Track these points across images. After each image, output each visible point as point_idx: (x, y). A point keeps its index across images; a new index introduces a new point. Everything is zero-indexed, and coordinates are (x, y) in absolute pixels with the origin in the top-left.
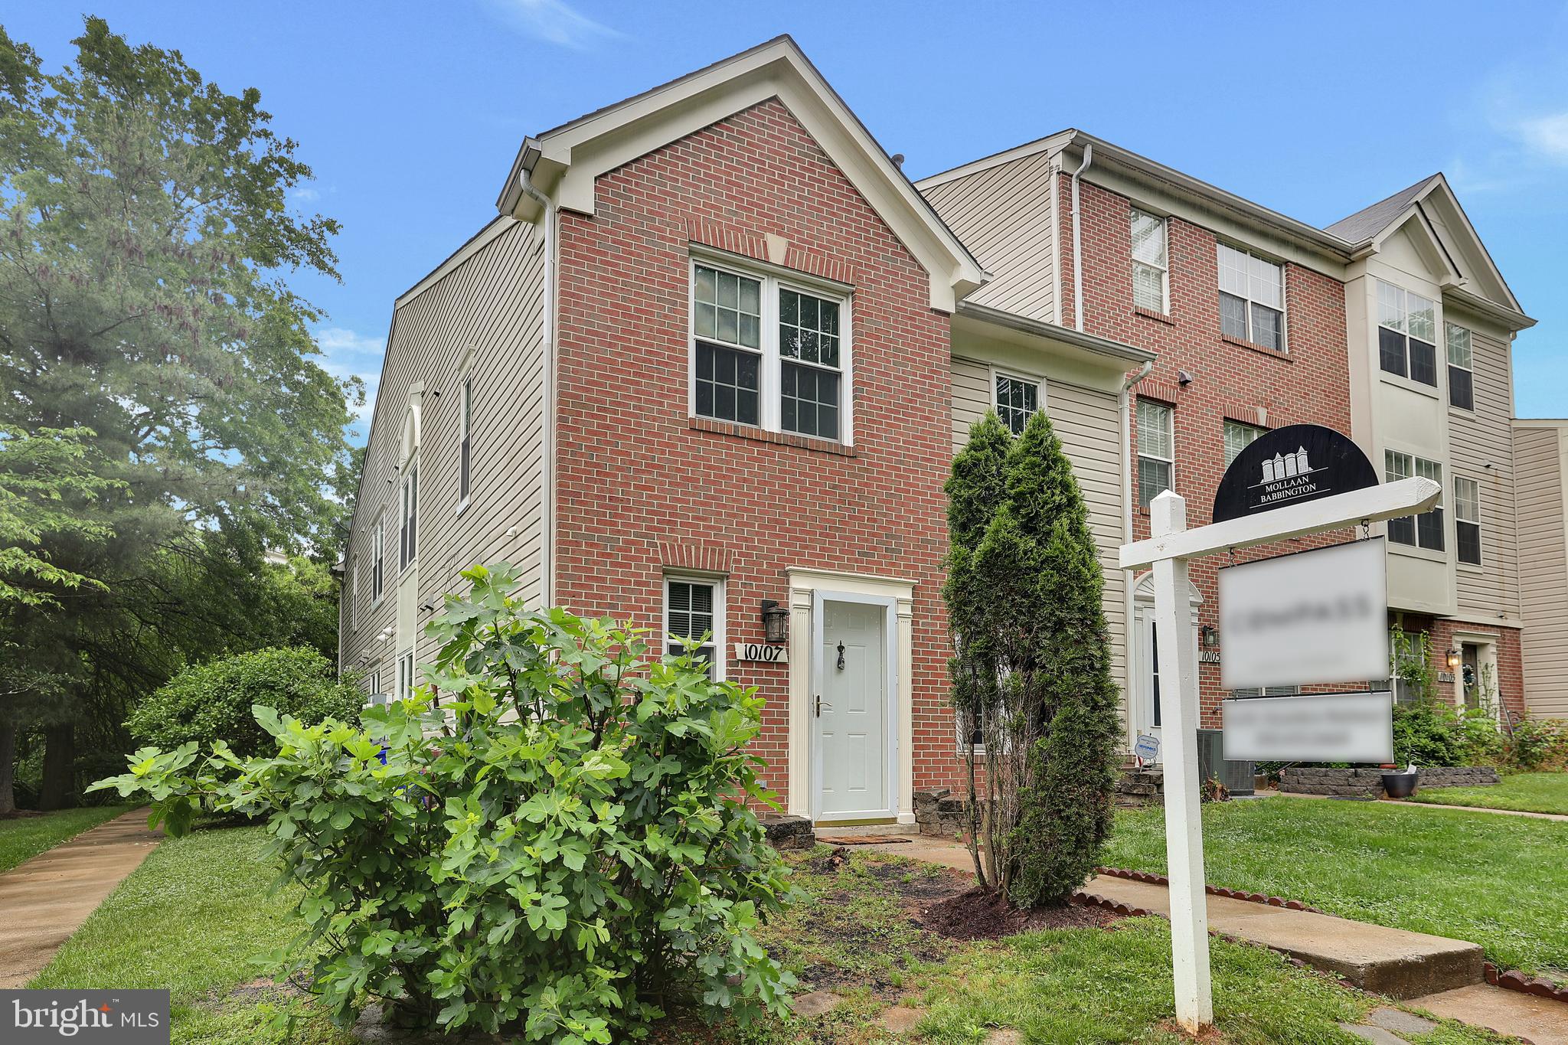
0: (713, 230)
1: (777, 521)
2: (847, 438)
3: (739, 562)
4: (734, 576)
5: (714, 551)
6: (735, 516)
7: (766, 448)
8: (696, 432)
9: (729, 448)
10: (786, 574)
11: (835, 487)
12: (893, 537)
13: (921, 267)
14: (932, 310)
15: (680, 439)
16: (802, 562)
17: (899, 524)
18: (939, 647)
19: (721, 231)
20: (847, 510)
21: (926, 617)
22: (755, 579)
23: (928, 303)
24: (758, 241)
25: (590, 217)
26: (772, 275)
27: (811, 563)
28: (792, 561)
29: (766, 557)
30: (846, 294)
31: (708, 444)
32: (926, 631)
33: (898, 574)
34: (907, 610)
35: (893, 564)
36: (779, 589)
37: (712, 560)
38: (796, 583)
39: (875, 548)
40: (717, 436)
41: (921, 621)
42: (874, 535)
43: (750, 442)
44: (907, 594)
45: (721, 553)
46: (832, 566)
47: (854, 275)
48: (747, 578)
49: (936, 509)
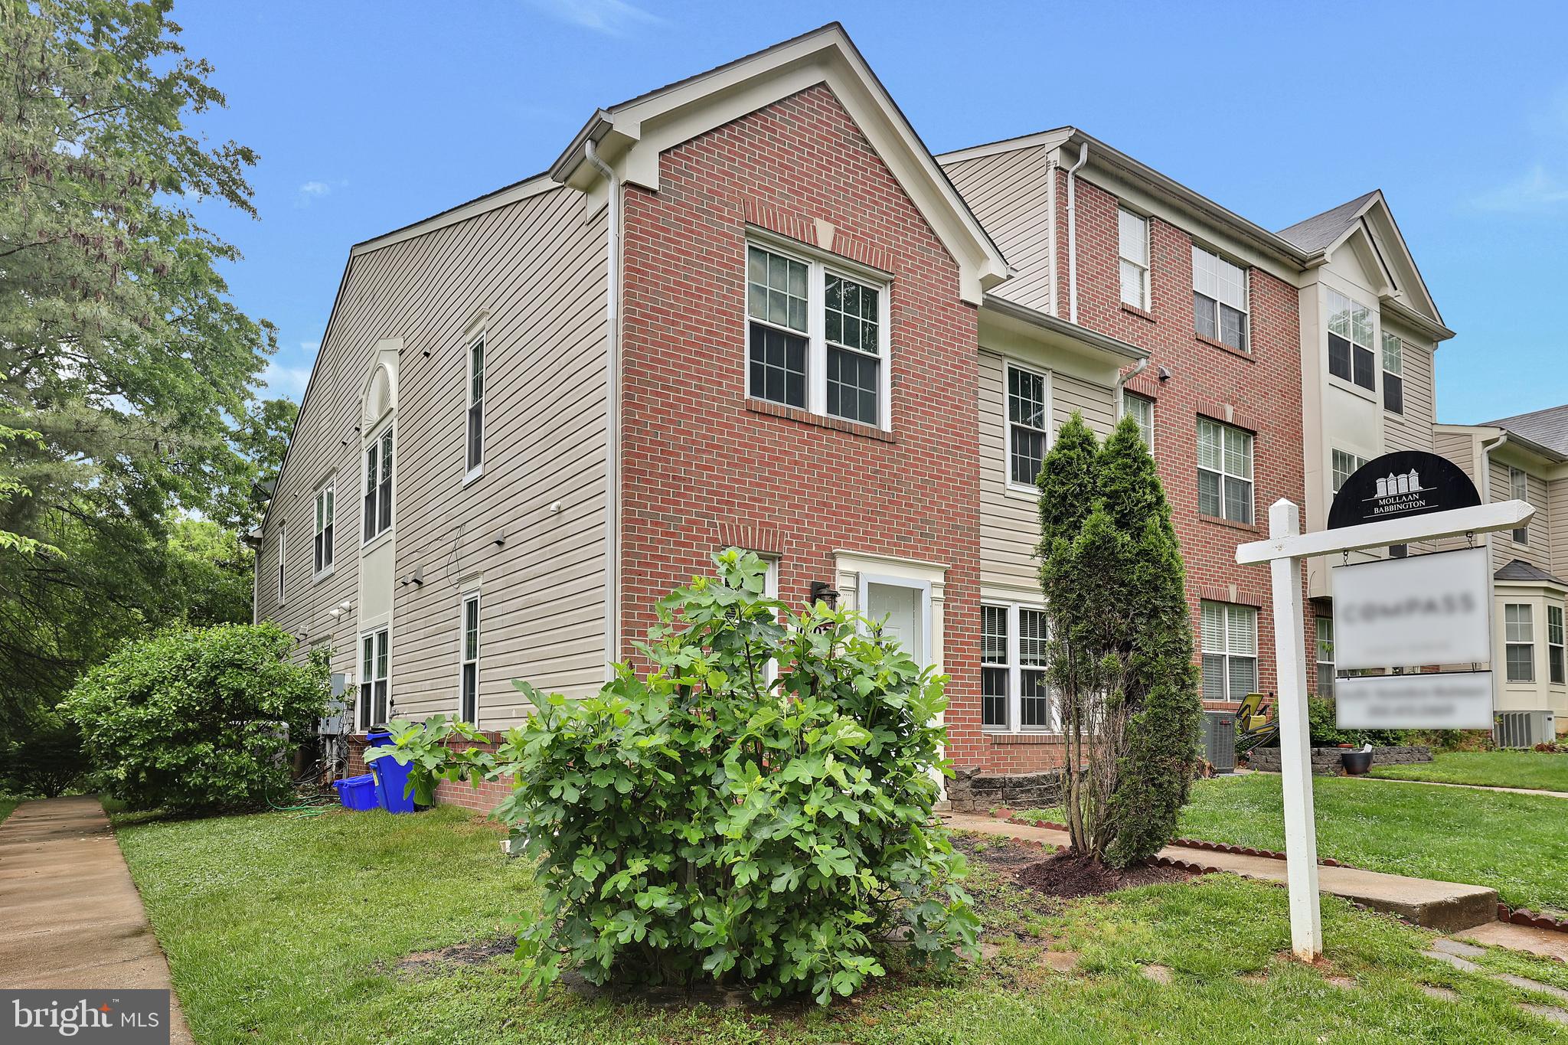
0: (768, 212)
1: (825, 504)
2: (886, 425)
3: (791, 543)
4: (787, 558)
5: (768, 532)
6: (786, 497)
7: (815, 432)
8: (751, 413)
9: (782, 430)
10: (833, 556)
11: (876, 472)
12: (927, 522)
13: (952, 259)
14: (962, 301)
15: (738, 420)
16: (848, 545)
17: (932, 510)
18: (967, 630)
19: (774, 214)
20: (887, 494)
21: (956, 601)
22: (805, 561)
23: (958, 295)
24: (808, 226)
25: (654, 192)
26: (819, 259)
27: (855, 546)
28: (838, 543)
29: (815, 539)
30: (885, 282)
31: (763, 425)
32: (956, 614)
33: (931, 558)
34: (939, 593)
35: (927, 549)
36: (826, 571)
37: (767, 540)
38: (843, 565)
39: (911, 533)
40: (771, 418)
41: (951, 605)
42: (910, 519)
43: (801, 425)
44: (940, 579)
45: (775, 535)
46: (873, 549)
47: (893, 264)
48: (799, 559)
49: (965, 496)
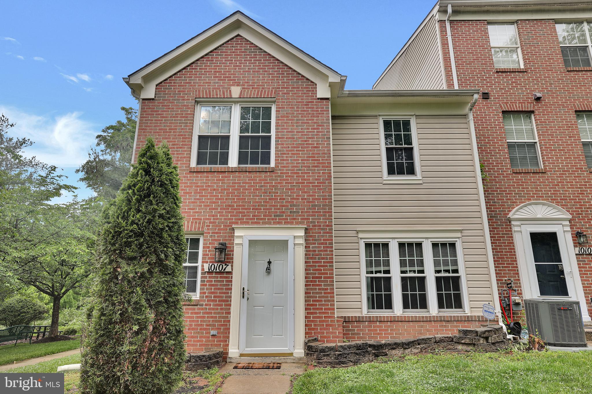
0: (206, 92)
1: (230, 206)
2: (273, 164)
3: (209, 226)
4: (206, 233)
5: (196, 223)
6: (208, 206)
8: (192, 173)
10: (233, 229)
11: (262, 186)
12: (294, 206)
13: (312, 82)
14: (318, 99)
15: (185, 177)
16: (242, 223)
17: (298, 199)
18: (323, 258)
19: (210, 91)
20: (268, 196)
21: (313, 244)
22: (217, 233)
23: (316, 96)
24: (227, 91)
25: (152, 99)
26: (236, 102)
27: (247, 223)
28: (237, 223)
29: (223, 223)
30: (274, 102)
31: (197, 177)
32: (315, 251)
33: (297, 223)
34: (302, 241)
35: (294, 219)
36: (229, 237)
37: (192, 226)
38: (237, 233)
39: (284, 212)
40: (202, 173)
41: (311, 246)
42: (283, 206)
44: (302, 233)
45: (200, 223)
46: (259, 223)
47: (275, 93)
48: (212, 233)
49: (321, 189)
